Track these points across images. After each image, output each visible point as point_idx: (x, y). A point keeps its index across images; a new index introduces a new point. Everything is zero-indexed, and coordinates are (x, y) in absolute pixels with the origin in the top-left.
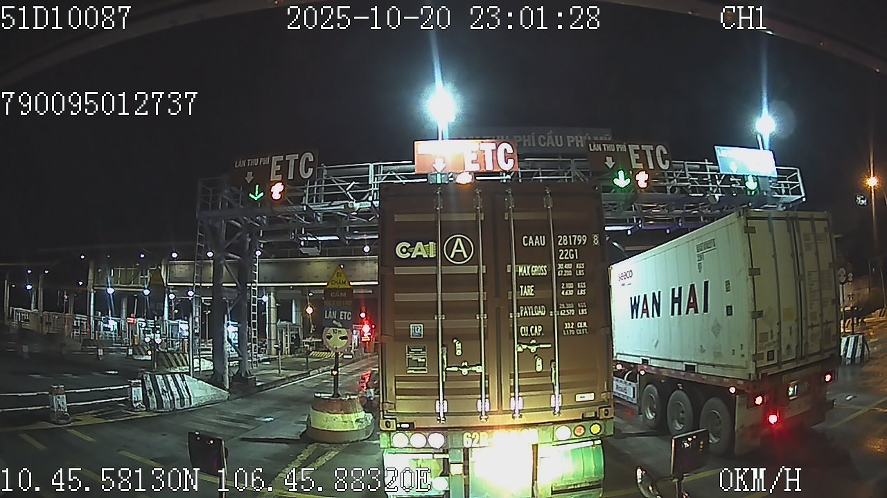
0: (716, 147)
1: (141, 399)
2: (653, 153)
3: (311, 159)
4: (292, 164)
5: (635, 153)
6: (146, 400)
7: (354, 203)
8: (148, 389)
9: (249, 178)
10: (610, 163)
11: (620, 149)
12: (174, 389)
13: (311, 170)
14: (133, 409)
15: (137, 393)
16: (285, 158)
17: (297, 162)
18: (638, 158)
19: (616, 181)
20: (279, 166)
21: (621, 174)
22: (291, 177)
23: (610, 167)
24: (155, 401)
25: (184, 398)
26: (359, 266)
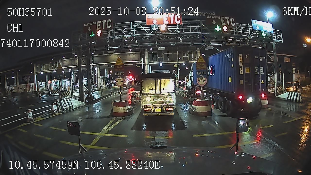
0: (252, 20)
1: (56, 109)
2: (229, 20)
3: (111, 22)
4: (104, 23)
5: (223, 20)
6: (58, 109)
7: (126, 35)
8: (58, 105)
9: (89, 29)
10: (214, 22)
11: (218, 18)
12: (67, 104)
13: (110, 25)
14: (54, 113)
15: (55, 107)
16: (101, 22)
17: (106, 23)
18: (224, 21)
19: (216, 28)
20: (100, 25)
21: (218, 26)
22: (104, 28)
23: (214, 24)
24: (61, 109)
25: (70, 107)
26: (128, 56)
